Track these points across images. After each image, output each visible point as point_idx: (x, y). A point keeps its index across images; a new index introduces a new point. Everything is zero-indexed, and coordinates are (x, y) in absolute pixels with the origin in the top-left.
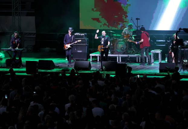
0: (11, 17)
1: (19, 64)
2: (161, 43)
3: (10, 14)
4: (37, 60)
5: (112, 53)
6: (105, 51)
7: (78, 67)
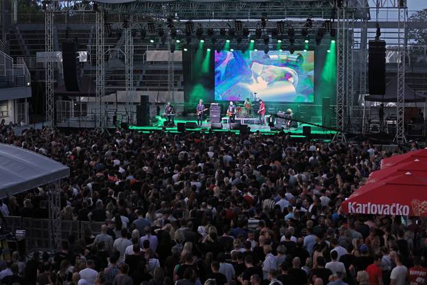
0: (167, 92)
1: (172, 125)
2: (271, 110)
3: (167, 90)
4: (185, 122)
5: (238, 117)
6: (233, 116)
7: (213, 128)
